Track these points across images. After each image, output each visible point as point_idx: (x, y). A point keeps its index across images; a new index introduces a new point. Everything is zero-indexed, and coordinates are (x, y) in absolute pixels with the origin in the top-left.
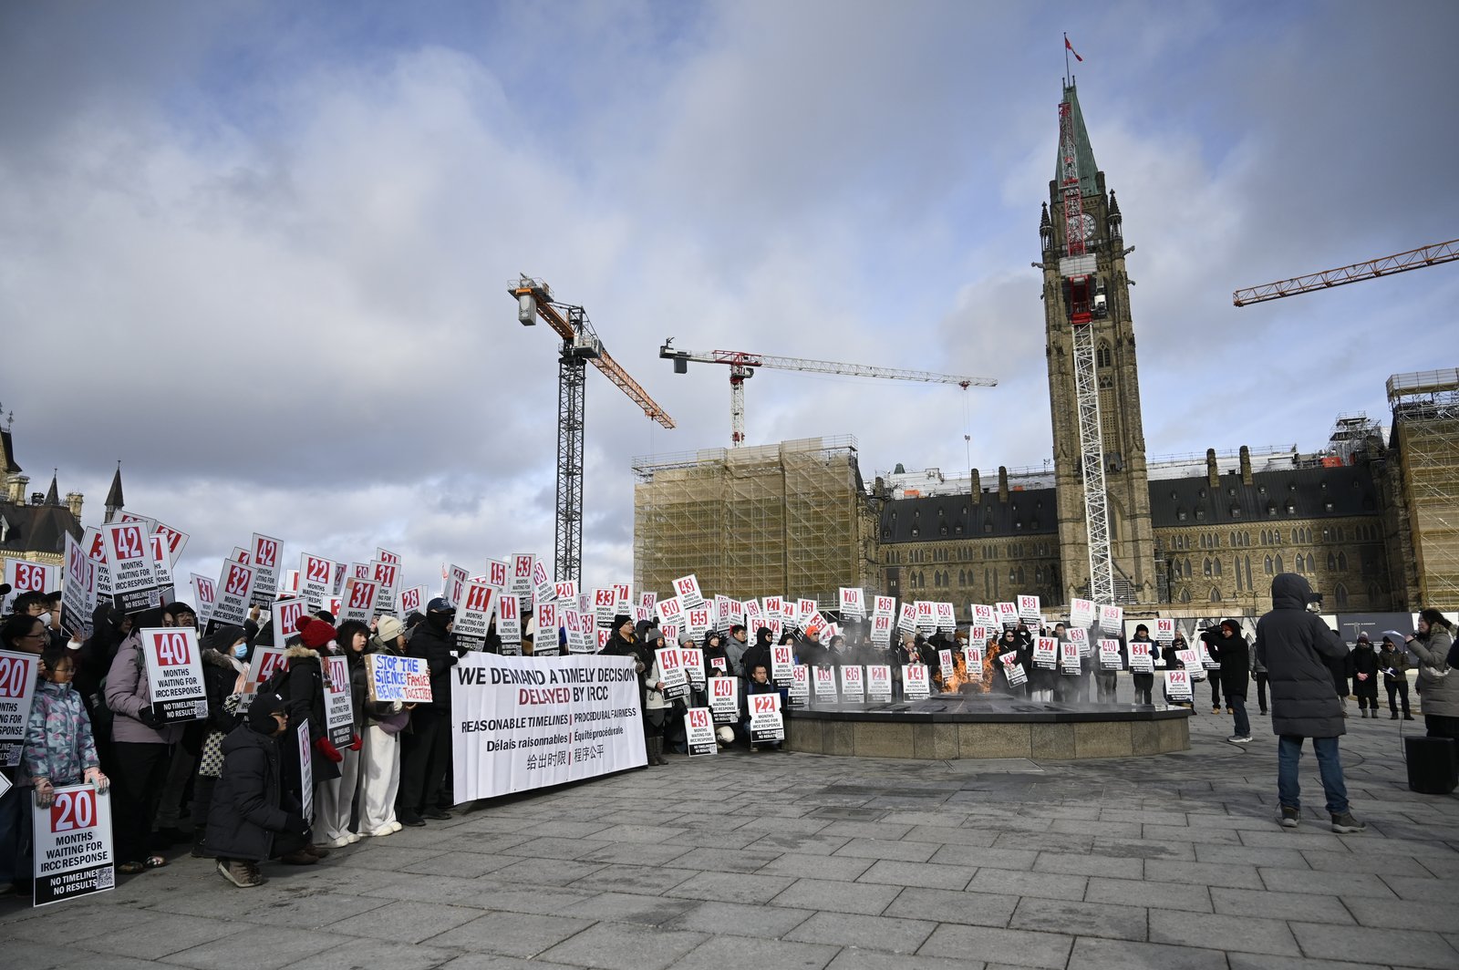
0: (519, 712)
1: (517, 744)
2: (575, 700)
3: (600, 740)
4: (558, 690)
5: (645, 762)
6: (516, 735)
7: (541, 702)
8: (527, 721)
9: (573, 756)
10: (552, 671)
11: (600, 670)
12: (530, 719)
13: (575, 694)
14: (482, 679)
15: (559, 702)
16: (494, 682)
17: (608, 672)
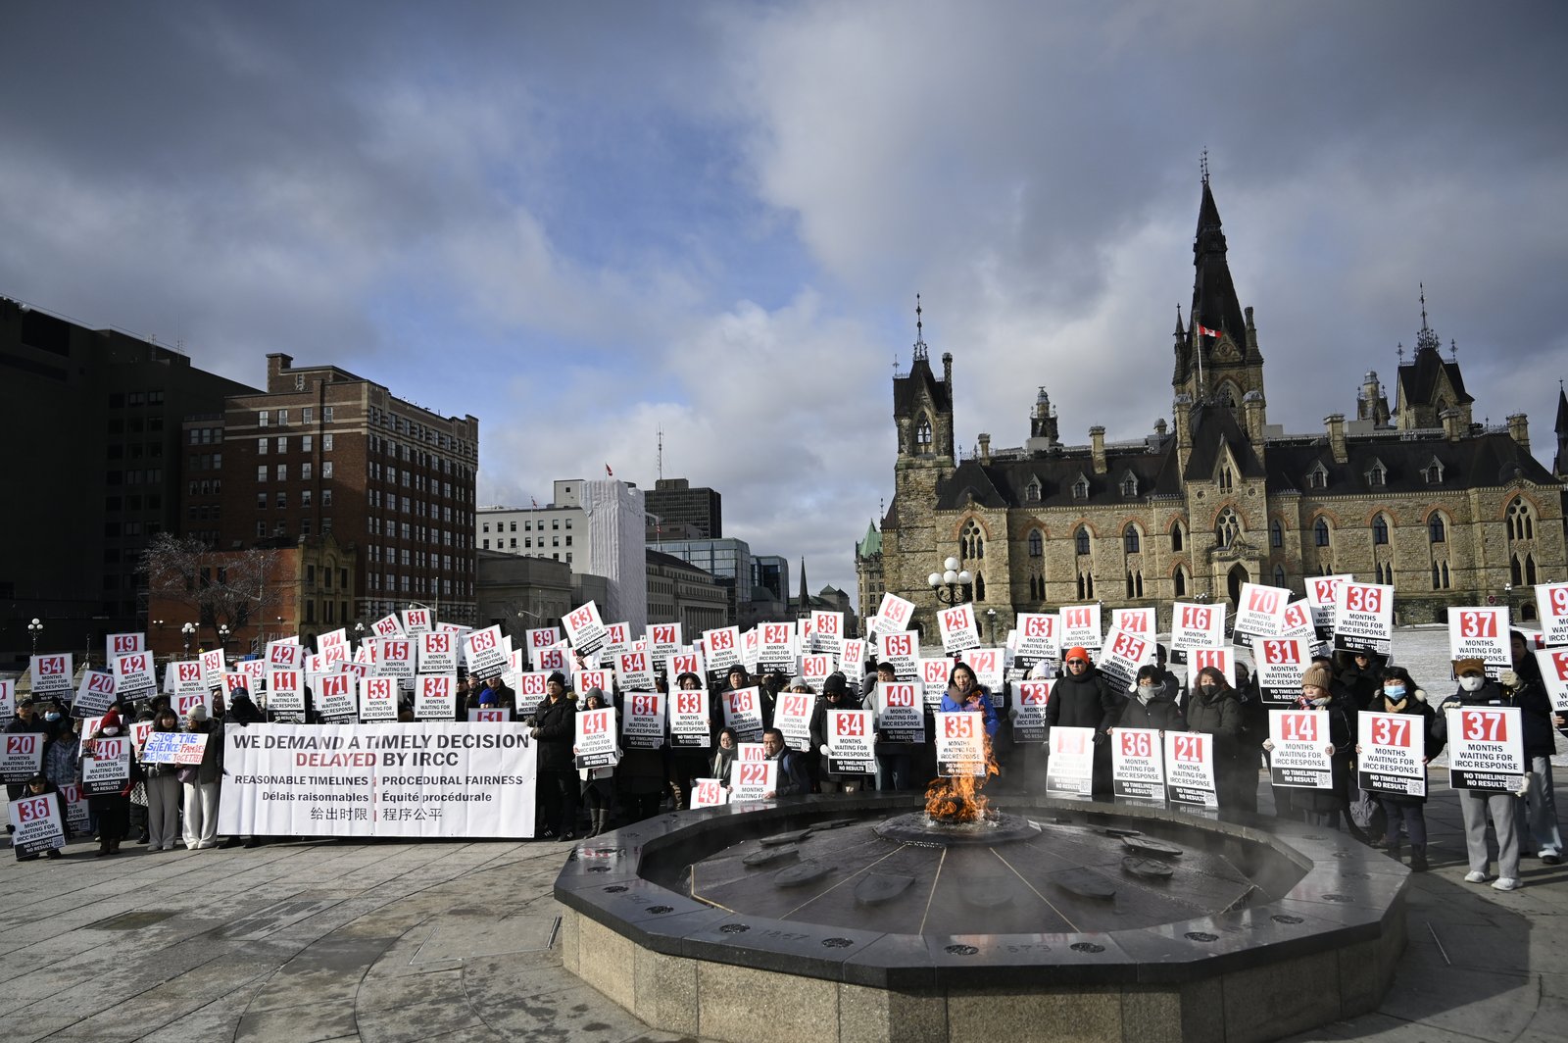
0: (297, 772)
1: (297, 797)
2: (385, 764)
3: (437, 804)
4: (356, 755)
5: (530, 833)
6: (296, 789)
7: (322, 764)
8: (307, 781)
9: (380, 814)
10: (355, 738)
11: (439, 737)
12: (311, 778)
13: (386, 759)
14: (256, 744)
15: (355, 764)
16: (266, 747)
17: (461, 739)
